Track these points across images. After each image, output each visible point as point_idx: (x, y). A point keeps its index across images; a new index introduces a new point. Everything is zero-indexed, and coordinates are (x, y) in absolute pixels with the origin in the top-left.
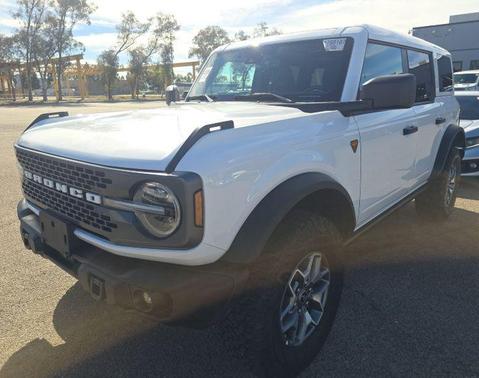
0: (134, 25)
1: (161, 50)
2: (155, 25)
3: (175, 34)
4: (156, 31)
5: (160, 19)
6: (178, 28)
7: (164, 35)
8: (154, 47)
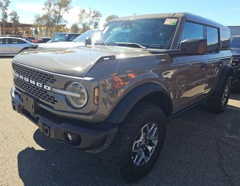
0: (85, 14)
1: (94, 24)
2: (92, 14)
3: (100, 18)
4: (92, 17)
5: (94, 12)
6: (101, 16)
7: (96, 18)
8: (91, 23)
